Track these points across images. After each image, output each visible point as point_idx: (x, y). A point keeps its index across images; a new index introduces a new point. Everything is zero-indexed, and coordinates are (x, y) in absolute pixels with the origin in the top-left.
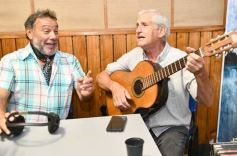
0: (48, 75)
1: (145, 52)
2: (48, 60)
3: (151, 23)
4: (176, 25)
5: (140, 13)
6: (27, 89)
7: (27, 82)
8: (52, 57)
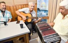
0: (4, 16)
8: (5, 12)
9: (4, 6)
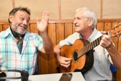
0: (21, 48)
1: (81, 34)
2: (21, 38)
3: (83, 17)
4: (104, 18)
5: (77, 10)
6: (7, 56)
7: (7, 52)
8: (23, 36)
9: (23, 19)
